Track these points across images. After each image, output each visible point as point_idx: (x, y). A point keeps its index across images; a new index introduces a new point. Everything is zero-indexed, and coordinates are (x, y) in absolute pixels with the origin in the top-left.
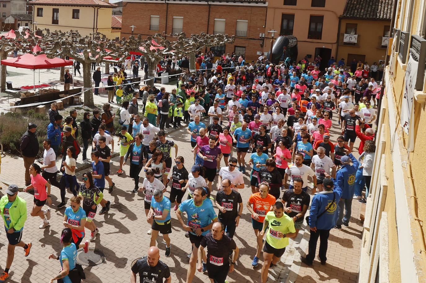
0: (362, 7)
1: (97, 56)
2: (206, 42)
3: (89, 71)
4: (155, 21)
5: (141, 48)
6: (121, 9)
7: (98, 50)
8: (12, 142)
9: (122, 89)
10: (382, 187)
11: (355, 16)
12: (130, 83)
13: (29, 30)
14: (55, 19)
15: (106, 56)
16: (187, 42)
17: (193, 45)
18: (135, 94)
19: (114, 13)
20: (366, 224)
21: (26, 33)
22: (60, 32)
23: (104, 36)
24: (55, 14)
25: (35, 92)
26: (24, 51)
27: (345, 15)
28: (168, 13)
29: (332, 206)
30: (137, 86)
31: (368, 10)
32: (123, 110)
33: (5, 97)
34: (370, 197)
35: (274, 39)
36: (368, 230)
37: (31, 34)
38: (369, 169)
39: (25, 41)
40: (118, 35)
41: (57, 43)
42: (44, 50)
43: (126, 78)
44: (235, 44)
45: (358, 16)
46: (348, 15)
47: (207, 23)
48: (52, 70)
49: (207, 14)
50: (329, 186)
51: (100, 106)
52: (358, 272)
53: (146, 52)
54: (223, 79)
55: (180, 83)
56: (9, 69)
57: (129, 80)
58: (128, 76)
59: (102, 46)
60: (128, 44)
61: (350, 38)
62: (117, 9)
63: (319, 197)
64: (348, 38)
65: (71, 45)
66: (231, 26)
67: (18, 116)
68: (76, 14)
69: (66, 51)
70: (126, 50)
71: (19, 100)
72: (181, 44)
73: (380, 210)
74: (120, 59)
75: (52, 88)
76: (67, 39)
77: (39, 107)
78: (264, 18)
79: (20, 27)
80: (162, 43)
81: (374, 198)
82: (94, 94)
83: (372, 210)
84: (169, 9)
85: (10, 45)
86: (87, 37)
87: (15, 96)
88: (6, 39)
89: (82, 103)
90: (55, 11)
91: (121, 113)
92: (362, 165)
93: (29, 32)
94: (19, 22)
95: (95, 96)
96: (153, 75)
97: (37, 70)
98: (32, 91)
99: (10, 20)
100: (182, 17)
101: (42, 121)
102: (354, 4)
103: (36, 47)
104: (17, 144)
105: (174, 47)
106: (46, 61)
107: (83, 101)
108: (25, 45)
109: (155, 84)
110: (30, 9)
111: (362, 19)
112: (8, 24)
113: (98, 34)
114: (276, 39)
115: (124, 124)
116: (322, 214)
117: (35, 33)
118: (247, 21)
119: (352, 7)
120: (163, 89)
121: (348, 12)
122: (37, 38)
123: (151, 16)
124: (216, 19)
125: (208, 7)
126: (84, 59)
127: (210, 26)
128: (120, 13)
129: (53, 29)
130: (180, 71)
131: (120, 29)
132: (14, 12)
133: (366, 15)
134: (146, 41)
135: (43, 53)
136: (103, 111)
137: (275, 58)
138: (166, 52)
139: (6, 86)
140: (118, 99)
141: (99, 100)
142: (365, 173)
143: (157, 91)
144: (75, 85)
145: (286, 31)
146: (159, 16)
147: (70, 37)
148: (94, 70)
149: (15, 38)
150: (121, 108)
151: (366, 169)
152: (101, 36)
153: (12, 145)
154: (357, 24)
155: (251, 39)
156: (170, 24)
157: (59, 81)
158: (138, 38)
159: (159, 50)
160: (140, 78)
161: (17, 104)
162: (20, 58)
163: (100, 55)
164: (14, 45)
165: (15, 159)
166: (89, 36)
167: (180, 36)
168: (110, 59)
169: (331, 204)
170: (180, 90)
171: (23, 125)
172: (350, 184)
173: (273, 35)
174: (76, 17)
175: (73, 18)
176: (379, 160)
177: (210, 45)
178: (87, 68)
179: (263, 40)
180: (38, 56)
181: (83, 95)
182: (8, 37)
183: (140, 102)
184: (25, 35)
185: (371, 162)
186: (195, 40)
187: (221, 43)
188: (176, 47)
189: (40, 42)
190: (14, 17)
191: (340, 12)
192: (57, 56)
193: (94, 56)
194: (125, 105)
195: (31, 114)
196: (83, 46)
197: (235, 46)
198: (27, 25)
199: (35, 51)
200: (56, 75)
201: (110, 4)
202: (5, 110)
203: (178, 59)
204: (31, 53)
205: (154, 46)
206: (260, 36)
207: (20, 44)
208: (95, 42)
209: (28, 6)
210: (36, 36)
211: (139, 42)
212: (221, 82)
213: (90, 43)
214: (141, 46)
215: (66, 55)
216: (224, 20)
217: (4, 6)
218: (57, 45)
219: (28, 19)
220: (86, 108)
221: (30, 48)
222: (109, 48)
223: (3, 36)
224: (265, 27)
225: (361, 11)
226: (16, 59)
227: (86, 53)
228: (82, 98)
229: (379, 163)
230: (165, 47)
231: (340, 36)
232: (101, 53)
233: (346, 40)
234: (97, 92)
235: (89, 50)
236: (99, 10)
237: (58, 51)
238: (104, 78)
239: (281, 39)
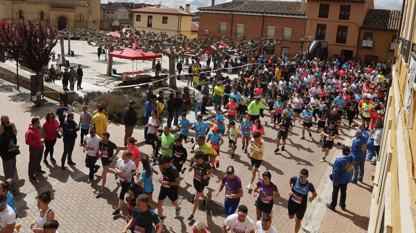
0: (376, 20)
1: (180, 52)
2: (260, 43)
3: (174, 63)
4: (224, 27)
5: (213, 47)
6: (198, 17)
7: (181, 47)
8: (115, 113)
9: (197, 76)
10: (388, 154)
11: (371, 27)
12: (203, 72)
13: (130, 31)
14: (150, 23)
15: (186, 51)
16: (247, 43)
17: (251, 45)
18: (207, 80)
19: (193, 20)
20: (376, 181)
21: (128, 33)
22: (153, 33)
23: (185, 37)
24: (150, 20)
25: (133, 77)
26: (126, 46)
27: (364, 26)
28: (233, 21)
29: (350, 167)
30: (209, 74)
31: (381, 22)
32: (197, 91)
33: (111, 79)
34: (379, 161)
35: (311, 42)
36: (377, 185)
37: (131, 34)
38: (379, 141)
39: (127, 39)
40: (196, 36)
41: (151, 41)
42: (141, 46)
43: (201, 68)
44: (282, 45)
45: (373, 27)
46: (366, 27)
47: (261, 29)
48: (146, 61)
49: (262, 23)
50: (347, 152)
51: (181, 88)
52: (369, 217)
53: (216, 49)
54: (272, 71)
55: (241, 73)
56: (114, 59)
57: (202, 70)
58: (202, 67)
59: (183, 44)
60: (203, 43)
61: (367, 43)
62: (196, 17)
63: (341, 160)
64: (365, 43)
65: (161, 43)
66: (279, 32)
67: (120, 94)
68: (165, 21)
69: (157, 47)
70: (201, 47)
71: (121, 82)
72: (242, 44)
73: (386, 171)
74: (197, 54)
75: (146, 74)
76: (158, 38)
77: (136, 88)
78: (304, 27)
79: (124, 29)
80: (228, 43)
81: (382, 162)
82: (176, 79)
83: (381, 171)
84: (234, 19)
85: (115, 42)
86: (173, 37)
87: (118, 79)
88: (113, 37)
89: (168, 86)
90: (150, 17)
91: (195, 94)
92: (374, 138)
93: (130, 33)
94: (123, 25)
95: (177, 81)
96: (221, 67)
97: (135, 61)
98: (131, 76)
99: (116, 23)
100: (244, 25)
101: (138, 98)
102: (370, 18)
103: (135, 43)
104: (119, 115)
105: (237, 46)
106: (142, 54)
107: (169, 84)
108: (127, 42)
109: (222, 73)
110: (131, 16)
111: (376, 29)
112: (115, 26)
113: (181, 35)
114: (312, 42)
115: (197, 102)
116: (342, 172)
117: (134, 33)
118: (291, 29)
119: (369, 21)
120: (227, 77)
121: (366, 24)
122: (136, 37)
123: (221, 23)
124: (268, 27)
125: (262, 17)
126: (170, 53)
127: (263, 31)
128: (197, 20)
129: (148, 31)
130: (241, 64)
131: (197, 32)
132: (119, 17)
133: (379, 26)
134: (217, 41)
135: (140, 48)
136: (183, 93)
137: (310, 56)
138: (231, 50)
139: (112, 71)
140: (195, 83)
141: (180, 84)
142: (375, 144)
143: (223, 79)
144: (163, 72)
145: (320, 36)
146: (226, 23)
147: (160, 37)
148: (178, 61)
149: (119, 36)
150: (195, 90)
151: (376, 141)
152: (183, 37)
153: (115, 115)
154: (372, 33)
155: (294, 42)
156: (234, 29)
157: (151, 69)
158: (211, 39)
159: (225, 48)
160: (211, 68)
161: (120, 85)
162: (123, 52)
163: (182, 51)
164: (118, 42)
165: (117, 125)
166: (175, 36)
167: (242, 38)
168: (189, 54)
169: (349, 165)
170: (240, 78)
171: (124, 101)
172: (363, 150)
173: (310, 40)
174: (165, 22)
175: (163, 23)
176: (386, 134)
177: (264, 46)
178: (172, 60)
179: (303, 44)
180: (136, 50)
181: (169, 80)
182: (114, 36)
183: (210, 86)
184: (127, 34)
185: (380, 136)
186: (252, 42)
187: (272, 44)
188: (238, 46)
189: (138, 40)
190: (119, 21)
191: (360, 23)
192: (150, 51)
193: (177, 51)
194: (199, 88)
195: (130, 92)
196: (170, 43)
197: (282, 47)
198: (128, 27)
199: (134, 47)
200: (149, 64)
201: (190, 13)
202: (111, 89)
203: (240, 55)
204: (131, 48)
205: (222, 45)
206: (301, 40)
207: (123, 41)
208: (179, 41)
209: (130, 13)
210: (135, 35)
211: (211, 42)
212: (270, 73)
213: (175, 42)
214: (213, 45)
215: (157, 50)
216: (274, 27)
217: (112, 13)
218: (151, 42)
219: (130, 23)
220: (171, 89)
221: (131, 44)
222: (189, 46)
223: (111, 35)
224: (304, 33)
225: (376, 24)
226: (120, 52)
227: (171, 49)
228: (168, 82)
229: (386, 136)
230: (230, 46)
231: (359, 41)
232: (182, 49)
233: (364, 45)
234: (179, 78)
235: (174, 47)
236: (182, 17)
237: (151, 47)
238: (184, 67)
239: (315, 43)
